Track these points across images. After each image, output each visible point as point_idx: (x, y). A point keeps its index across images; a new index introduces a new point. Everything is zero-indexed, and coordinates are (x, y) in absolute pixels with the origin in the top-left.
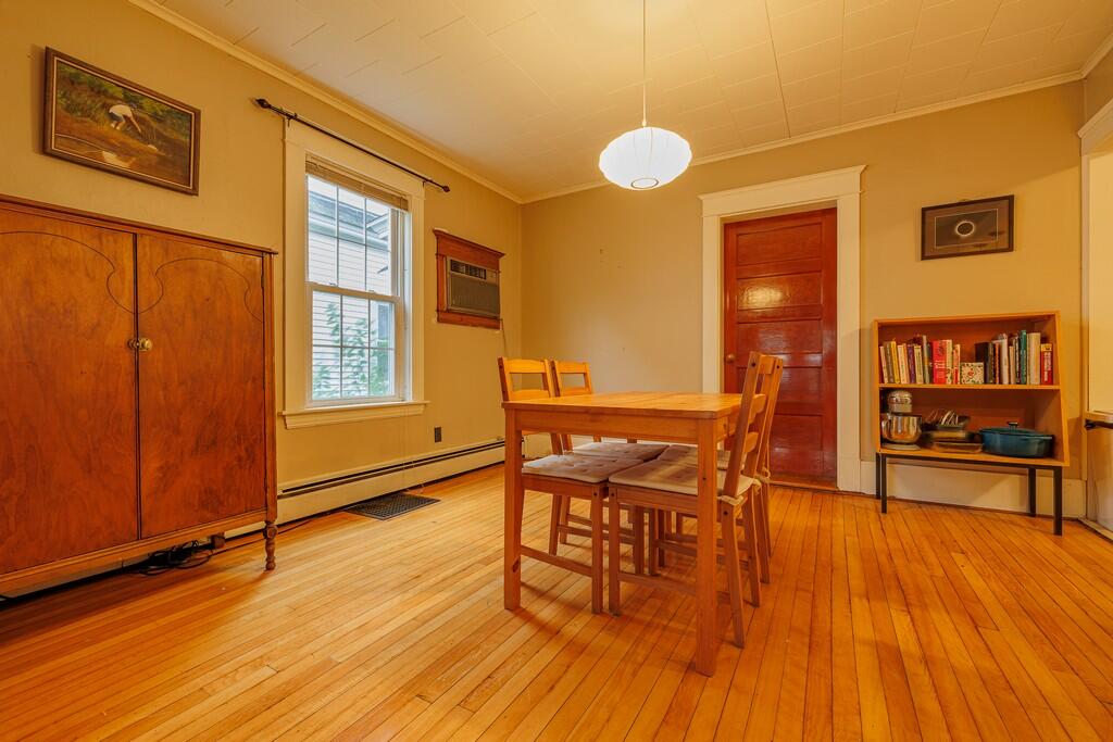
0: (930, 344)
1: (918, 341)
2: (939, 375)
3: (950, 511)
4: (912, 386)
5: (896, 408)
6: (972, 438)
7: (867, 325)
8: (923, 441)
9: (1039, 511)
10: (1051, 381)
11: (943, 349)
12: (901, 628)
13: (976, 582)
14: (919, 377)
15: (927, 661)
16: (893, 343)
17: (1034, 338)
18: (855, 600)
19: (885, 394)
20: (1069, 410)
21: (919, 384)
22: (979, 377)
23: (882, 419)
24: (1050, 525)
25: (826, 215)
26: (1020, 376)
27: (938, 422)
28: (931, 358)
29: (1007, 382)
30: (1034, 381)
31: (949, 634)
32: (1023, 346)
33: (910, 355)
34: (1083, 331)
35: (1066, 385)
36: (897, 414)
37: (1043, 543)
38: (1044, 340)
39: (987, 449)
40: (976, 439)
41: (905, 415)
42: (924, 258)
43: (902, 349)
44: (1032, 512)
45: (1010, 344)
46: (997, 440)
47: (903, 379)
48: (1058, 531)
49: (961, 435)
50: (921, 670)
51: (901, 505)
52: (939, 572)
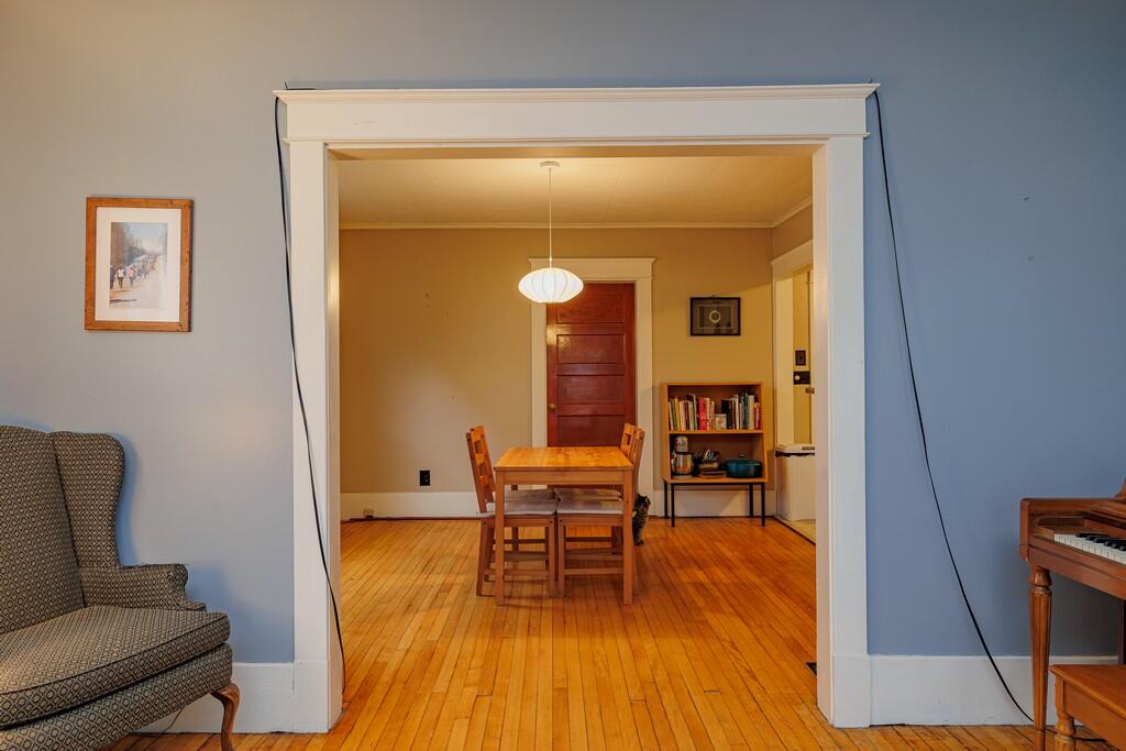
0: (697, 400)
1: (690, 399)
2: (702, 424)
3: (710, 521)
4: (688, 432)
5: (680, 449)
6: (720, 468)
7: (657, 384)
8: (695, 472)
9: (755, 514)
10: (759, 428)
11: (705, 405)
12: (701, 576)
13: (729, 554)
14: (692, 425)
15: (714, 584)
16: (676, 400)
17: (751, 398)
18: (677, 571)
19: (673, 438)
20: (768, 446)
21: (692, 431)
22: (724, 425)
23: (672, 457)
24: (759, 521)
25: (629, 289)
26: (745, 425)
27: (702, 457)
28: (698, 412)
29: (738, 429)
30: (751, 429)
31: (720, 574)
32: (746, 404)
33: (686, 409)
34: (774, 392)
35: (766, 431)
36: (679, 453)
37: (758, 531)
38: (756, 400)
39: (730, 475)
40: (723, 468)
41: (684, 453)
42: (692, 334)
43: (681, 404)
44: (751, 516)
45: (740, 402)
46: (733, 467)
47: (682, 428)
48: (763, 524)
49: (715, 465)
50: (713, 587)
51: (682, 521)
52: (711, 552)
